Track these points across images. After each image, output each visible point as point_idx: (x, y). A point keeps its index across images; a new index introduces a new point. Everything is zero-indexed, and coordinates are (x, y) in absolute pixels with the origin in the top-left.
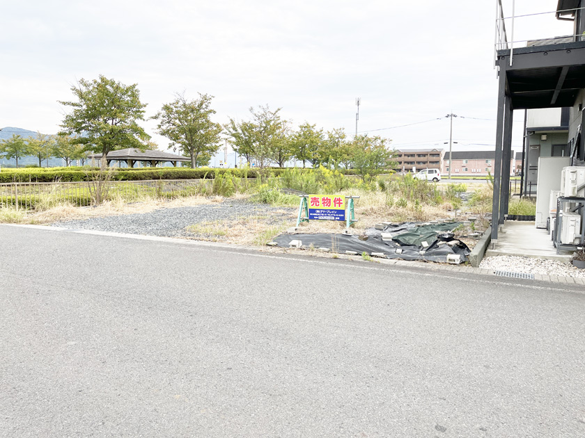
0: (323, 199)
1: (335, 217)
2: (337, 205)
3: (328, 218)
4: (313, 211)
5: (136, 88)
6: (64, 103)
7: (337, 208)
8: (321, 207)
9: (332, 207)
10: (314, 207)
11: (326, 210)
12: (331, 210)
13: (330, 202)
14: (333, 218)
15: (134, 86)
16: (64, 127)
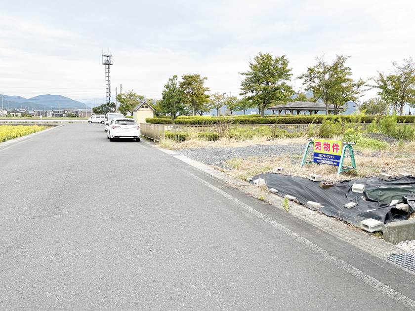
0: (324, 144)
1: (334, 162)
2: (335, 150)
3: (328, 162)
4: (316, 154)
5: (285, 58)
6: (242, 74)
7: (335, 153)
8: (323, 151)
9: (331, 152)
10: (317, 151)
11: (326, 155)
12: (330, 155)
13: (329, 147)
14: (332, 163)
15: (284, 56)
16: (243, 89)
